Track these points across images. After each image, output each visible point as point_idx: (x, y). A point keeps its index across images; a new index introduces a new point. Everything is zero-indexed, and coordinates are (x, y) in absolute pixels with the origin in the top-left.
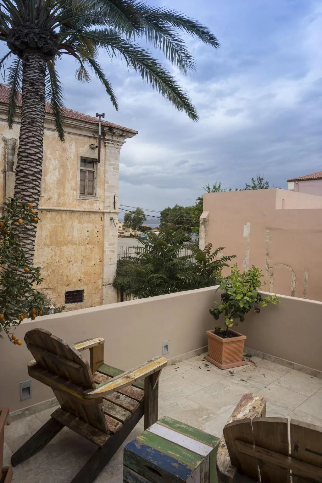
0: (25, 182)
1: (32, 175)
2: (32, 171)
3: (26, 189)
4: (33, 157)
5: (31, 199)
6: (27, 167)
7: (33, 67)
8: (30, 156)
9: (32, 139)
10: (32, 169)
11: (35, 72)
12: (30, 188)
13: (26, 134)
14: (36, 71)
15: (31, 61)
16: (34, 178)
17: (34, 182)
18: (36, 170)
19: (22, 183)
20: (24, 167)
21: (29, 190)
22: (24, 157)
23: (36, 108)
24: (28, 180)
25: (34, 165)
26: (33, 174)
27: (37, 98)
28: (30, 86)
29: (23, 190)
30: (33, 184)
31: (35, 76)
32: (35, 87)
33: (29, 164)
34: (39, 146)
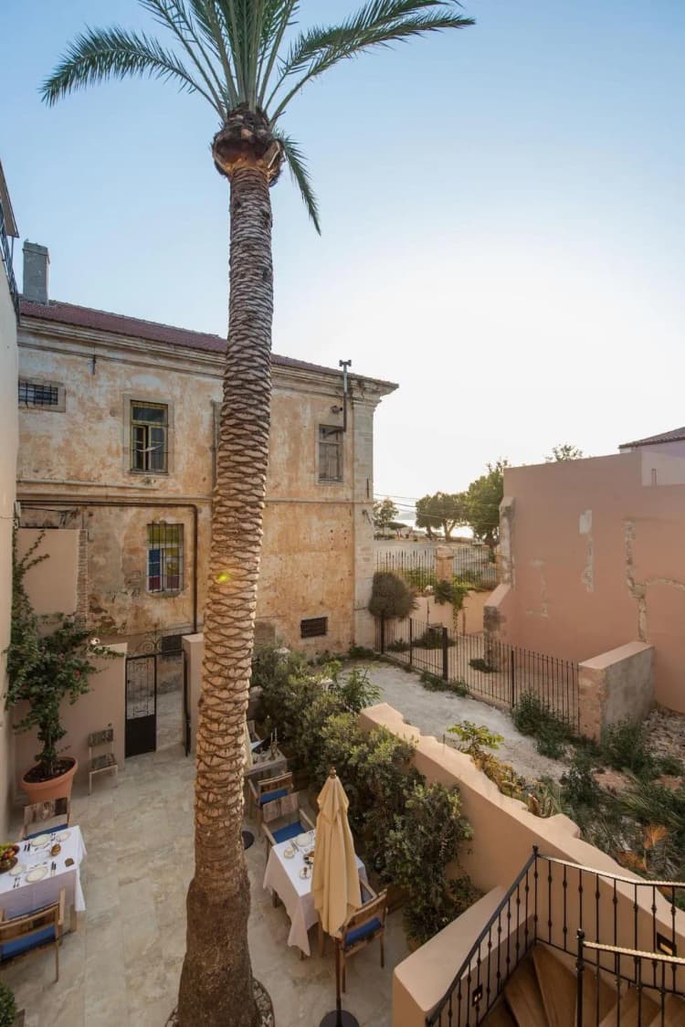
0: (239, 437)
1: (252, 422)
2: (252, 414)
3: (240, 451)
4: (253, 387)
5: (250, 471)
6: (243, 406)
7: (249, 216)
8: (247, 386)
9: (251, 351)
10: (252, 410)
11: (253, 226)
12: (247, 447)
13: (238, 343)
14: (256, 223)
15: (244, 204)
16: (255, 428)
17: (256, 437)
18: (259, 413)
19: (232, 439)
20: (235, 406)
21: (246, 452)
22: (236, 387)
23: (256, 292)
24: (245, 432)
25: (256, 402)
26: (253, 420)
27: (257, 274)
28: (244, 252)
29: (236, 453)
30: (254, 440)
31: (253, 233)
32: (255, 253)
33: (245, 401)
34: (263, 366)
